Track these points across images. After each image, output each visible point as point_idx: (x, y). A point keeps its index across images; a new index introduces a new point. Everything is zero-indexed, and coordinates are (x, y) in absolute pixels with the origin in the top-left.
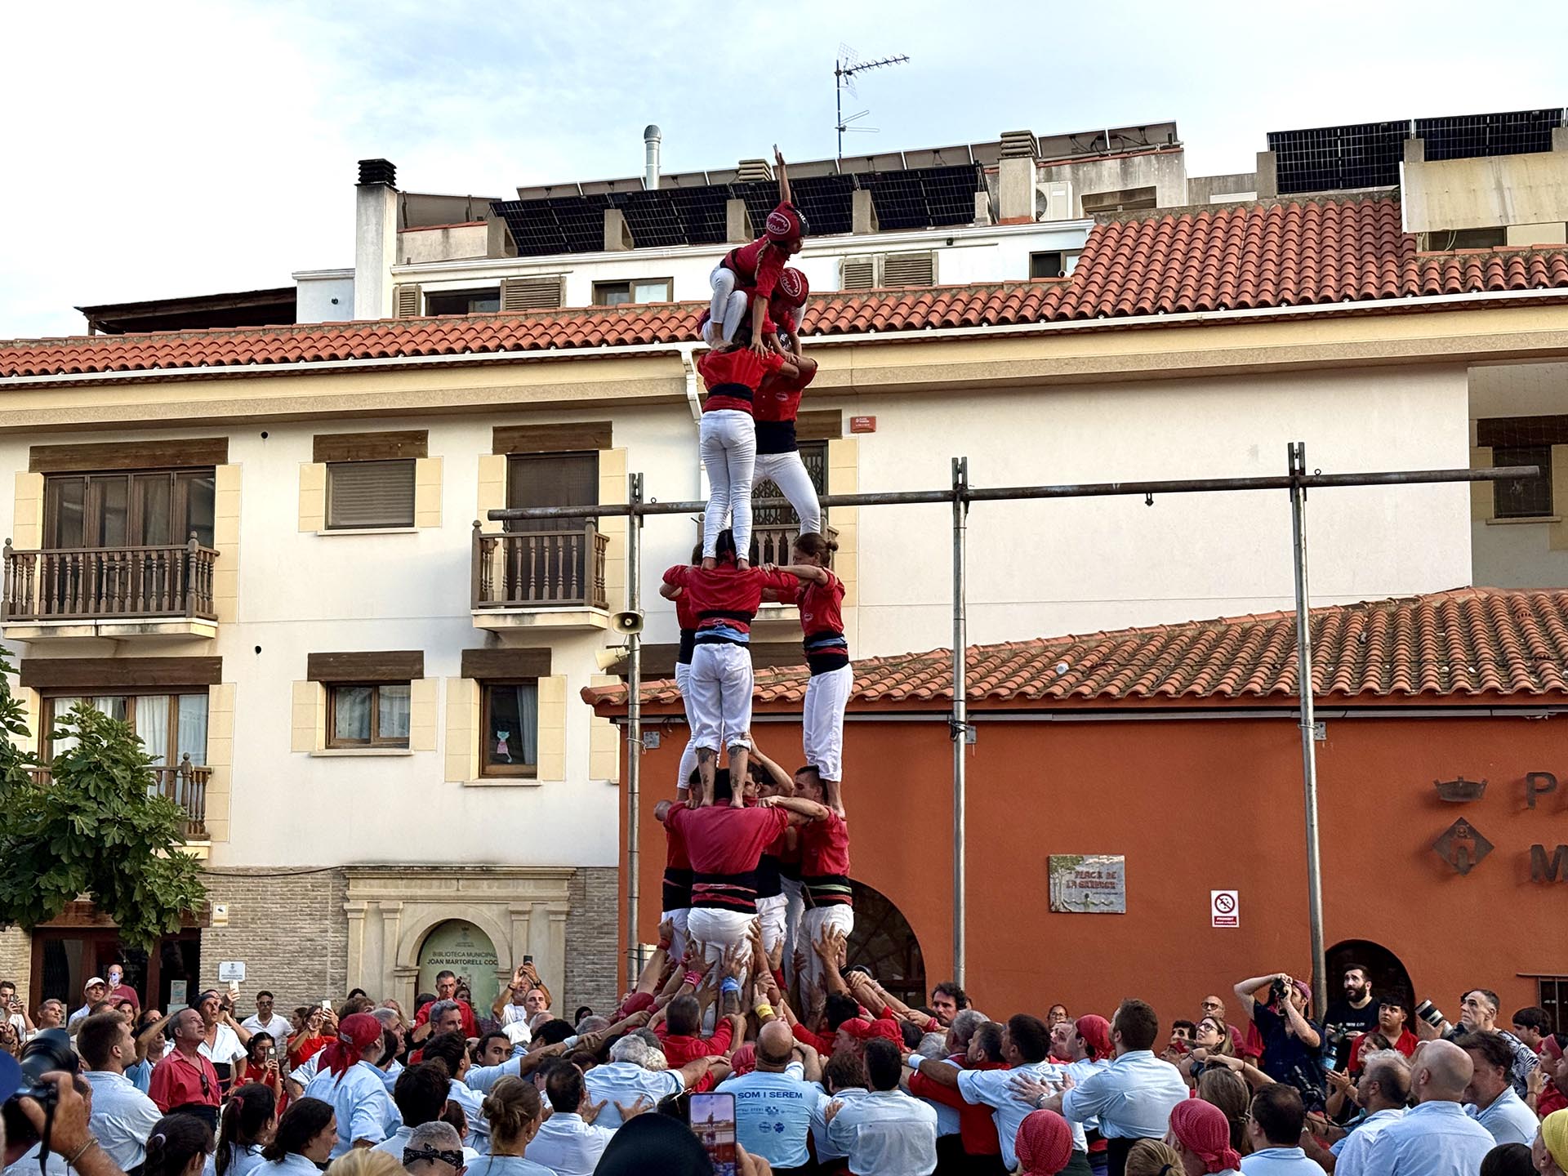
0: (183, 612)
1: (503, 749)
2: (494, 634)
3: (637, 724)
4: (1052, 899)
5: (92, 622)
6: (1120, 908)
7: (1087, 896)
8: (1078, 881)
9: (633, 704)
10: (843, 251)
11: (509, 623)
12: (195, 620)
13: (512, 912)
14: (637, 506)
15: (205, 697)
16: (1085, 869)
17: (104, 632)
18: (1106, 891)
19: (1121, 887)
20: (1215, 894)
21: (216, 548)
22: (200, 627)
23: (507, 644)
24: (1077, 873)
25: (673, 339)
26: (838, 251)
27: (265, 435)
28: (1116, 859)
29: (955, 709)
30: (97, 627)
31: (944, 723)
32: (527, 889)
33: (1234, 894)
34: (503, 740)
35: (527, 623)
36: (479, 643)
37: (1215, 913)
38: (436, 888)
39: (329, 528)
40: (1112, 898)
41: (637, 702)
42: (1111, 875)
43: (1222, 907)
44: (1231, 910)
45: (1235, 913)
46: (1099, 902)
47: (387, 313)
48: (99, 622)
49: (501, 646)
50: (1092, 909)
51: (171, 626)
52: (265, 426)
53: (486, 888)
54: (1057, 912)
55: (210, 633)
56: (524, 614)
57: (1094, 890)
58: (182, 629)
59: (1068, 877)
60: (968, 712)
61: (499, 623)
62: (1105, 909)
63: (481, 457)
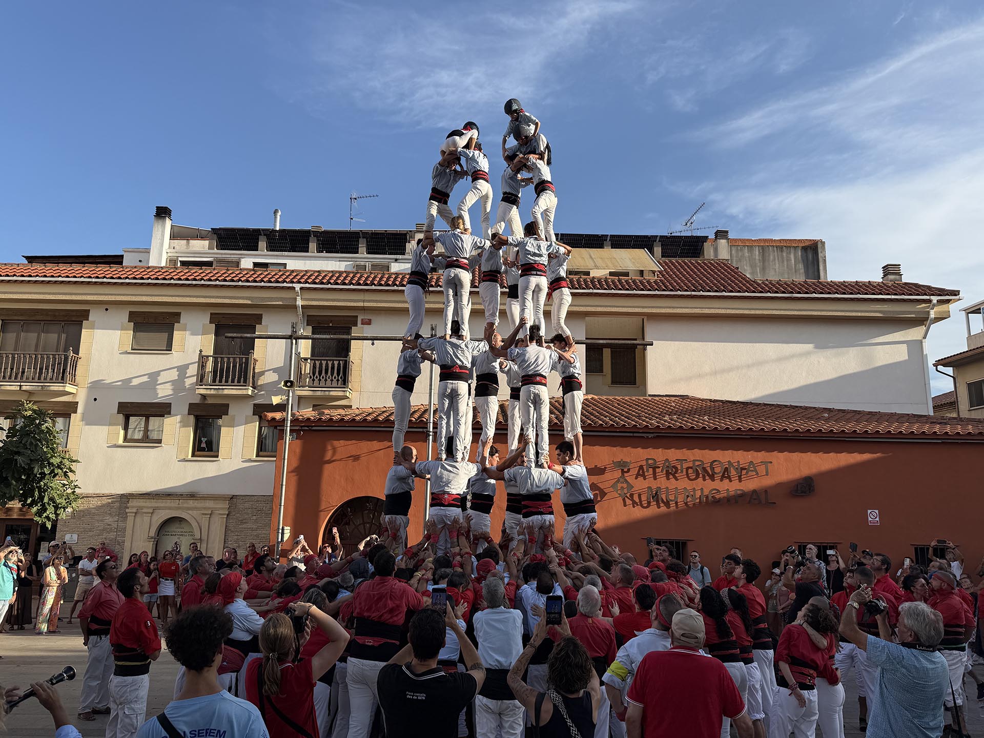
0: (62, 381)
1: (203, 445)
2: (204, 397)
3: (288, 429)
5: (19, 384)
9: (287, 420)
10: (355, 260)
11: (212, 392)
12: (67, 385)
13: (203, 514)
14: (295, 336)
15: (68, 419)
17: (24, 388)
21: (80, 355)
22: (69, 388)
23: (210, 401)
25: (292, 282)
26: (353, 260)
27: (107, 310)
29: (428, 426)
30: (20, 386)
32: (210, 504)
34: (204, 441)
35: (220, 392)
36: (197, 400)
38: (168, 503)
39: (132, 349)
41: (289, 419)
47: (163, 264)
48: (22, 384)
49: (206, 402)
51: (56, 387)
52: (107, 305)
53: (191, 503)
55: (74, 391)
56: (219, 389)
58: (61, 389)
61: (208, 392)
63: (204, 325)
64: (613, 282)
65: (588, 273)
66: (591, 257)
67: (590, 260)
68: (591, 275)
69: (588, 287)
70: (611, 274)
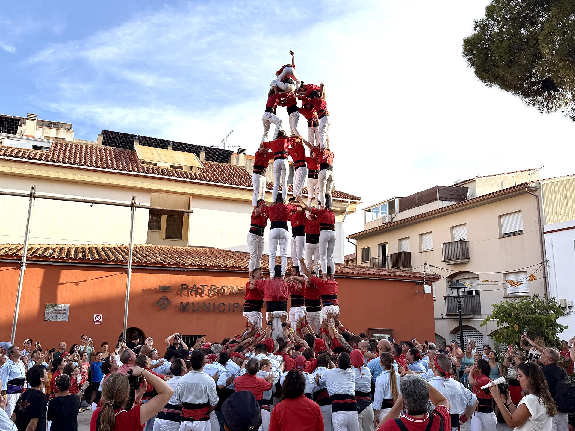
4: (45, 317)
6: (66, 319)
7: (57, 316)
8: (54, 311)
16: (57, 308)
18: (63, 314)
19: (68, 313)
20: (95, 315)
24: (55, 309)
28: (67, 305)
29: (22, 258)
31: (18, 263)
33: (101, 315)
37: (95, 320)
40: (64, 316)
42: (65, 310)
43: (97, 319)
44: (100, 320)
45: (101, 321)
46: (60, 317)
50: (59, 320)
54: (46, 320)
57: (59, 314)
59: (51, 310)
60: (27, 260)
62: (62, 319)
64: (172, 171)
65: (155, 164)
66: (158, 154)
67: (157, 155)
68: (158, 165)
69: (154, 173)
70: (171, 166)
